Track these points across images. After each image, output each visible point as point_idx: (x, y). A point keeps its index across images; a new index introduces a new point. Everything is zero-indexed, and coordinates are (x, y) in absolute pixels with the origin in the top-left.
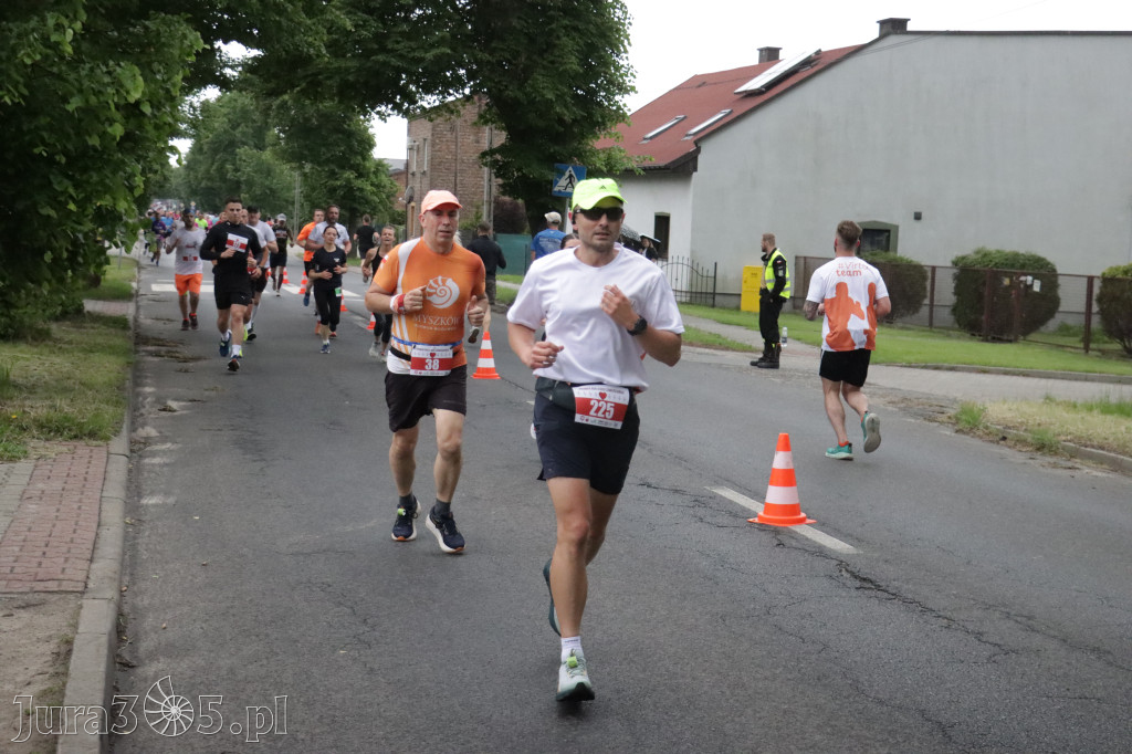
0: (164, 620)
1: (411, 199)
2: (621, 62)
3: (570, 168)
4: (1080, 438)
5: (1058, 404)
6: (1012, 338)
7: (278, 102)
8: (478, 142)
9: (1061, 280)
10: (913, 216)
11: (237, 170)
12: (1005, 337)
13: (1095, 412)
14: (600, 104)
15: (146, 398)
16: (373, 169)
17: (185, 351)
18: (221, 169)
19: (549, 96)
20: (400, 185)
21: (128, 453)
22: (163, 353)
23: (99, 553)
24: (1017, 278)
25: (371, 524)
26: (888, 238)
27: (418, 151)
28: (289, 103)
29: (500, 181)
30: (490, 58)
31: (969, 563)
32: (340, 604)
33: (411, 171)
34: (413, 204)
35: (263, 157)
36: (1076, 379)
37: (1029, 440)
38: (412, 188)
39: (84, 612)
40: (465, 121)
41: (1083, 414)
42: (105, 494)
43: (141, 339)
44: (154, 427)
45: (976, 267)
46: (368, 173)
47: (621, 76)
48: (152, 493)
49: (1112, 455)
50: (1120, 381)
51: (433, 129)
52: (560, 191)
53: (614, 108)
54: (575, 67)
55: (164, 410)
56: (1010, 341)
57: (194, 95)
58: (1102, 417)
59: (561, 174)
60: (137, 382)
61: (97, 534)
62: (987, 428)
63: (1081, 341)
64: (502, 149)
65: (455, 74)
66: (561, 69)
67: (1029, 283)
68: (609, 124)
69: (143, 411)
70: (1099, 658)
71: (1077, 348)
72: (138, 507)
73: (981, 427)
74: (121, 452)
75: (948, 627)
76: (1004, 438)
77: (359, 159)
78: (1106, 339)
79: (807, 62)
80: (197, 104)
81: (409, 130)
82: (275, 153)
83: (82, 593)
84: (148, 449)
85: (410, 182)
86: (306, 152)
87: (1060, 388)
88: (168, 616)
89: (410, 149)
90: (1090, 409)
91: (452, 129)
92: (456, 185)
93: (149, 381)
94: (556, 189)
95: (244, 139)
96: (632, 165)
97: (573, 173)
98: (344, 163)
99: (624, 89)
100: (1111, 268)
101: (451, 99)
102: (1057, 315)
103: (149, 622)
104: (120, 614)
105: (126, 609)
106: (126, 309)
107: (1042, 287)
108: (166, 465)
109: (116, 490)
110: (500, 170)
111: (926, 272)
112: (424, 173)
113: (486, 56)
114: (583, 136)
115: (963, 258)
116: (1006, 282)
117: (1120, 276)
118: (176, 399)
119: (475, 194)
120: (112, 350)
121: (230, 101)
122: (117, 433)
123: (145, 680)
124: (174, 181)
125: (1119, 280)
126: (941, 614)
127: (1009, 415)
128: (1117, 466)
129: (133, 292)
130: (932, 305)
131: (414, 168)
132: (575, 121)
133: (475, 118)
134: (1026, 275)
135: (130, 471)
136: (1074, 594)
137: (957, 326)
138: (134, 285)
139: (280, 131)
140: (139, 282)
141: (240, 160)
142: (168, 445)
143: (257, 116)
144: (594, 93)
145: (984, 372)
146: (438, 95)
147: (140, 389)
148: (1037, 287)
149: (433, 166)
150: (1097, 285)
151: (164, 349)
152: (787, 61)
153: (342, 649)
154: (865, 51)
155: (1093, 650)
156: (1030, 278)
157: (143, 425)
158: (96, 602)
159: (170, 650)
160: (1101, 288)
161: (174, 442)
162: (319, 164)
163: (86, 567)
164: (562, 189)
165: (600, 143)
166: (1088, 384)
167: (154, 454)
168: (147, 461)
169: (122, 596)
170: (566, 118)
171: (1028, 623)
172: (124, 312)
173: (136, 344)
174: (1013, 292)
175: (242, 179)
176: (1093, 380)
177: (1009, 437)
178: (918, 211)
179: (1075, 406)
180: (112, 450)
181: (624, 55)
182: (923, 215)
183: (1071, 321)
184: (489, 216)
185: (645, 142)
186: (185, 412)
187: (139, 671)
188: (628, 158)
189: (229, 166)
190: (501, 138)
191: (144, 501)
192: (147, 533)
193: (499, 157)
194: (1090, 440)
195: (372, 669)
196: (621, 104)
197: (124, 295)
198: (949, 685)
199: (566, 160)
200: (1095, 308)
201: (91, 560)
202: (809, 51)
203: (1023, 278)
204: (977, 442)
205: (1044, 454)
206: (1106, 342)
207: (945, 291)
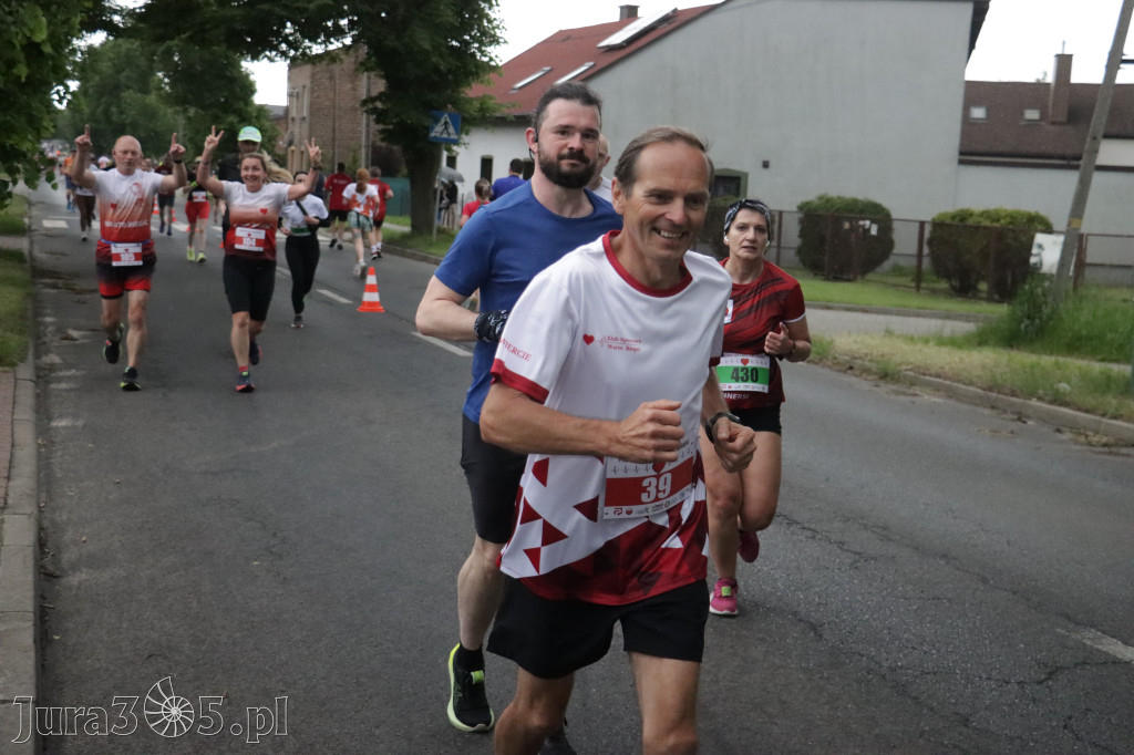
0: (83, 534)
1: (291, 143)
2: (492, 15)
3: (446, 115)
4: (919, 367)
5: (899, 337)
6: (851, 277)
7: (162, 48)
8: (354, 89)
9: (895, 225)
10: (760, 164)
11: (122, 113)
12: (845, 277)
13: (931, 344)
14: (473, 55)
15: (46, 327)
16: (254, 114)
17: (80, 284)
18: (106, 112)
19: (427, 46)
20: (280, 129)
21: (34, 378)
22: (60, 286)
23: (15, 472)
24: (857, 222)
25: (275, 444)
26: (738, 185)
27: (298, 97)
28: (174, 49)
29: (381, 127)
30: (370, 10)
31: (827, 480)
32: (250, 519)
33: (290, 116)
34: (293, 148)
35: (147, 101)
36: (909, 315)
37: (874, 369)
38: (292, 132)
39: (5, 526)
40: (343, 69)
41: (920, 346)
42: (15, 417)
43: (38, 272)
44: (57, 354)
45: (819, 213)
46: (251, 117)
47: (494, 28)
48: (61, 416)
49: (948, 382)
50: (948, 316)
51: (313, 76)
52: (436, 137)
53: (485, 59)
54: (450, 19)
55: (66, 339)
56: (849, 280)
57: (81, 38)
58: (937, 348)
59: (437, 121)
60: (37, 314)
61: (12, 454)
62: (835, 358)
63: (913, 280)
64: (380, 97)
65: (336, 25)
66: (437, 21)
67: (867, 227)
68: (481, 74)
69: (46, 339)
70: (948, 563)
71: (907, 287)
72: (49, 429)
73: (830, 358)
74: (28, 377)
75: (813, 538)
76: (851, 368)
77: (242, 104)
78: (934, 278)
79: (665, 19)
80: (83, 49)
81: (289, 78)
82: (161, 97)
83: (3, 508)
84: (53, 375)
85: (290, 125)
86: (190, 97)
87: (896, 322)
88: (86, 531)
89: (290, 95)
90: (926, 341)
91: (332, 78)
92: (334, 130)
93: (48, 311)
94: (432, 134)
95: (129, 84)
96: (504, 112)
97: (448, 120)
98: (227, 108)
99: (495, 41)
100: (940, 214)
101: (331, 47)
102: (891, 257)
103: (69, 535)
104: (41, 529)
105: (46, 524)
106: (22, 244)
107: (879, 230)
108: (71, 390)
109: (25, 414)
110: (381, 117)
111: (772, 216)
112: (304, 118)
113: (365, 8)
114: (458, 84)
115: (808, 203)
116: (847, 225)
117: (948, 221)
118: (76, 329)
119: (352, 139)
120: (12, 282)
121: (114, 46)
122: (23, 359)
123: (70, 589)
124: (61, 123)
125: (946, 225)
126: (806, 525)
127: (855, 347)
128: (951, 394)
129: (26, 227)
130: (779, 246)
131: (294, 113)
132: (449, 70)
133: (353, 67)
134: (864, 219)
135: (38, 396)
136: (922, 507)
137: (801, 266)
138: (26, 221)
139: (165, 76)
140: (30, 218)
141: (125, 102)
142: (73, 372)
143: (143, 62)
144: (467, 44)
145: (828, 308)
146: (320, 44)
147: (39, 319)
148: (874, 231)
149: (312, 113)
150: (928, 229)
151: (60, 282)
152: (646, 19)
153: (255, 560)
154: (718, 10)
155: (944, 556)
156: (868, 223)
157: (47, 353)
158: (17, 516)
159: (92, 562)
160: (931, 233)
161: (77, 369)
162: (203, 108)
163: (4, 485)
164: (438, 135)
165: (473, 91)
166: (921, 320)
167: (60, 380)
168: (53, 386)
169: (40, 510)
170: (442, 68)
171: (885, 532)
172: (19, 247)
173: (33, 276)
174: (853, 236)
175: (128, 121)
176: (924, 316)
177: (856, 367)
178: (766, 159)
179: (912, 339)
180: (19, 375)
181: (496, 8)
182: (771, 164)
183: (902, 262)
184: (367, 159)
185: (514, 92)
186: (85, 341)
187: (64, 581)
188: (500, 105)
189: (114, 109)
190: (380, 86)
191: (54, 424)
192: (59, 453)
193: (379, 105)
194: (928, 369)
195: (285, 579)
196: (493, 55)
197: (18, 230)
198: (817, 589)
199: (441, 108)
200: (926, 250)
201: (9, 478)
202: (666, 10)
203: (861, 223)
204: (827, 372)
205: (887, 382)
206: (933, 282)
207: (791, 233)
